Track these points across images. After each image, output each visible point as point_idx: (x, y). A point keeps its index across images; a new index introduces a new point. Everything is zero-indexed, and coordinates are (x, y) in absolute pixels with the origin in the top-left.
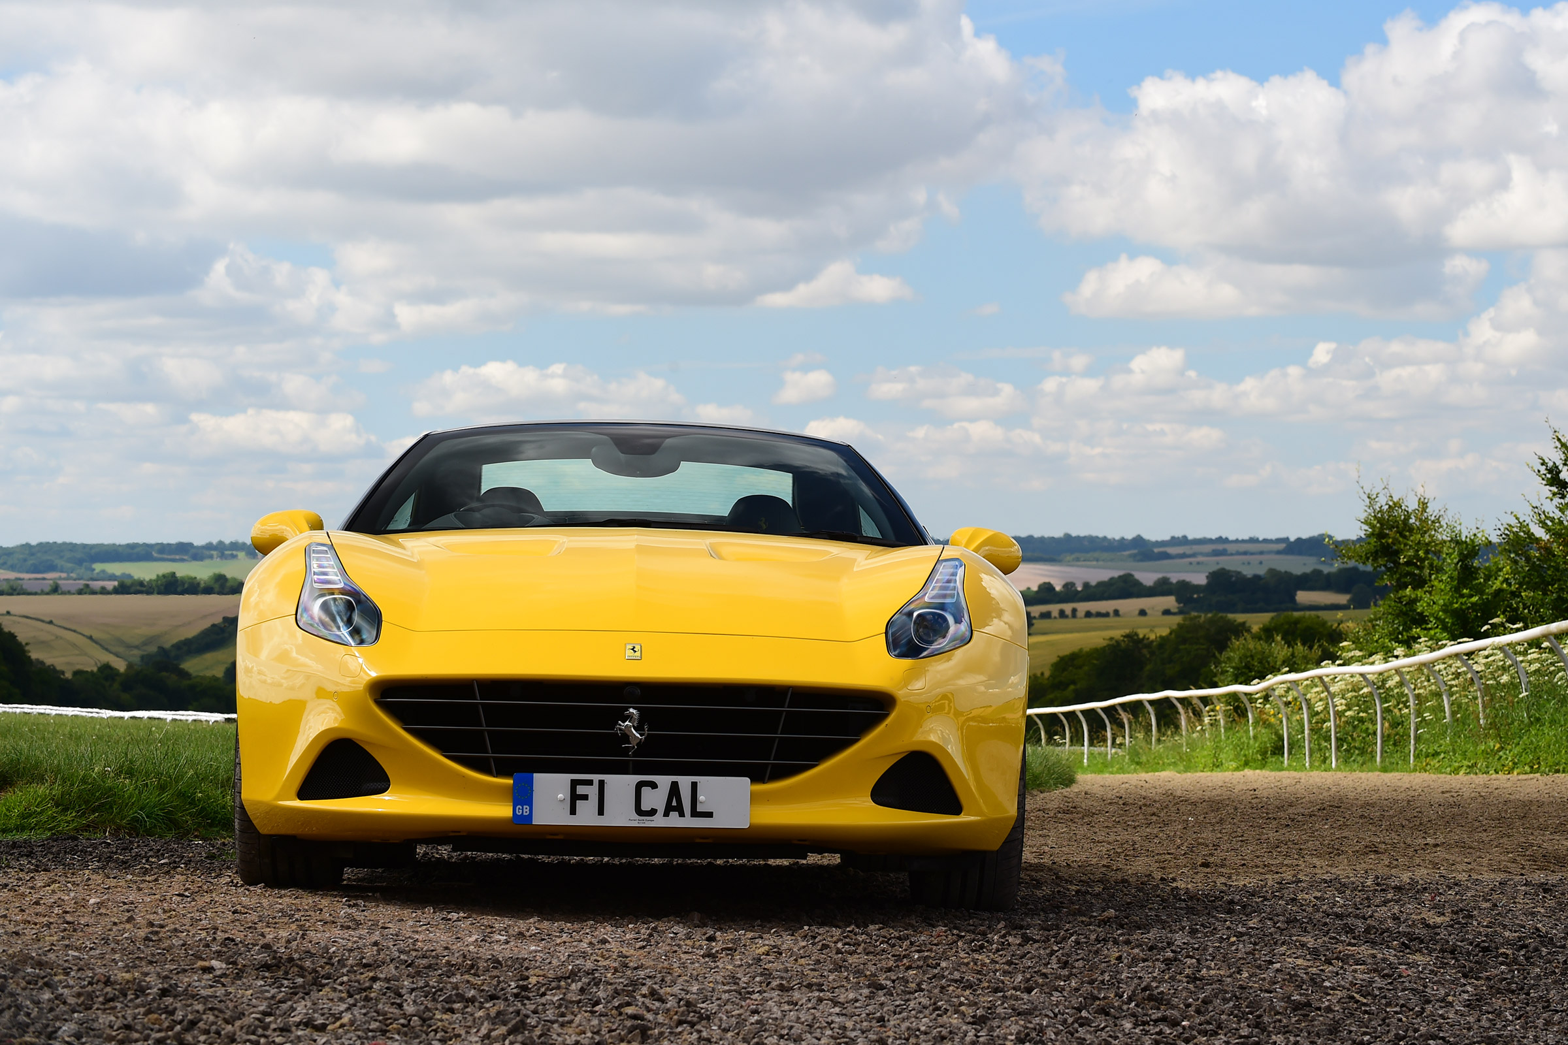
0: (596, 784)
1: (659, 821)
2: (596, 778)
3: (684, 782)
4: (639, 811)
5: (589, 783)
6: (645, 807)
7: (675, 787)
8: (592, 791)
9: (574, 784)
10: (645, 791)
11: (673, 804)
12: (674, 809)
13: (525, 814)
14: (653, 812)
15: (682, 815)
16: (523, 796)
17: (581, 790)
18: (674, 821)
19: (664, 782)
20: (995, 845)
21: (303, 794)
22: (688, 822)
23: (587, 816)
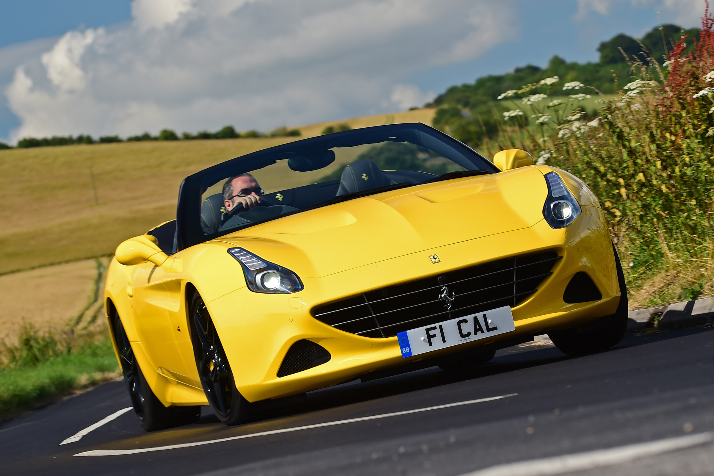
0: (438, 328)
1: (473, 338)
2: (437, 325)
3: (479, 315)
4: (462, 336)
5: (435, 328)
6: (465, 333)
7: (476, 319)
8: (437, 332)
9: (427, 330)
10: (462, 325)
11: (478, 328)
12: (478, 330)
13: (407, 352)
14: (469, 334)
15: (483, 332)
16: (404, 343)
17: (431, 333)
18: (480, 336)
19: (470, 318)
20: (614, 311)
21: (280, 374)
22: (487, 335)
23: (438, 345)
